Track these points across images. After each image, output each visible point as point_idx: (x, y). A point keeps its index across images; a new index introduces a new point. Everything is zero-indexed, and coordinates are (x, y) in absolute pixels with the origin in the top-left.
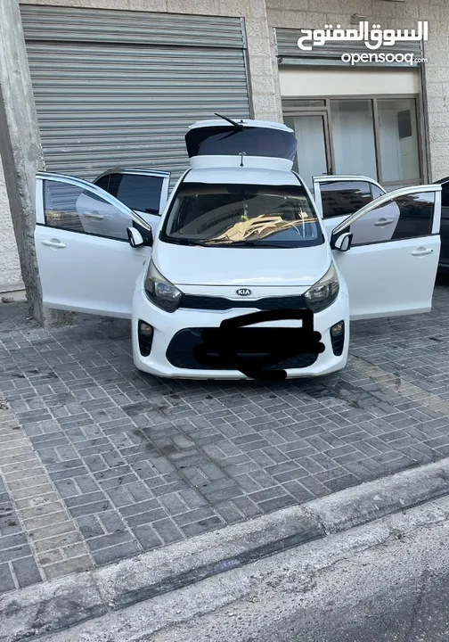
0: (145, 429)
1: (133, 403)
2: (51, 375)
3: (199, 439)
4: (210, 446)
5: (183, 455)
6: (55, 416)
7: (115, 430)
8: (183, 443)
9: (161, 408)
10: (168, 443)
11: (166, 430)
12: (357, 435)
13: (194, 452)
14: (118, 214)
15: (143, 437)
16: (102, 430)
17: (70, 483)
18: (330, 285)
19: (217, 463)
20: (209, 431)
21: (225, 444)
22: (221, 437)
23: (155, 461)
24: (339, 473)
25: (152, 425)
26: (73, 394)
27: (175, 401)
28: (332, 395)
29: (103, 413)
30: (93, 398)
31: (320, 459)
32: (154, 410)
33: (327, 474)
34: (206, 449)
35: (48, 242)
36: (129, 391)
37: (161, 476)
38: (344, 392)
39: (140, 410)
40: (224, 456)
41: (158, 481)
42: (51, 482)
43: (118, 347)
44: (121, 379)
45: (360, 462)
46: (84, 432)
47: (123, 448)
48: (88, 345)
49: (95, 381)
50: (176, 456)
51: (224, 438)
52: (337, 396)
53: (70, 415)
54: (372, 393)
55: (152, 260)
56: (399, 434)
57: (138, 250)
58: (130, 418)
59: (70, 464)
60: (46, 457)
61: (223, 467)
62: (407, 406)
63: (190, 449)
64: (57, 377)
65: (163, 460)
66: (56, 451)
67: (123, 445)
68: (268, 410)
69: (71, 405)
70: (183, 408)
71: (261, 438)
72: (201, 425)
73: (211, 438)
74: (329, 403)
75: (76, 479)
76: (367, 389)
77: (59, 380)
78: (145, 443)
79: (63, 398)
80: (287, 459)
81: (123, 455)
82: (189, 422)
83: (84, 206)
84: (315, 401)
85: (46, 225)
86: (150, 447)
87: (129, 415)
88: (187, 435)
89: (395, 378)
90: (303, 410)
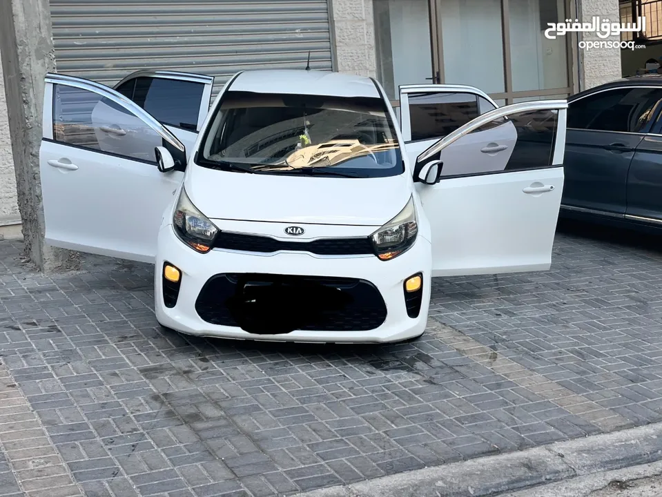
0: (165, 395)
1: (152, 364)
2: (53, 328)
3: (230, 409)
4: (243, 417)
5: (209, 424)
6: (57, 375)
7: (129, 394)
8: (210, 411)
9: (186, 372)
10: (193, 411)
11: (191, 397)
12: (428, 415)
13: (223, 422)
14: (143, 129)
15: (163, 403)
16: (113, 393)
17: (74, 447)
18: (406, 226)
19: (249, 435)
20: (242, 401)
21: (262, 416)
22: (257, 408)
23: (175, 429)
24: (398, 454)
25: (174, 390)
26: (79, 351)
27: (204, 365)
28: (403, 368)
29: (115, 374)
30: (104, 357)
31: (377, 439)
32: (178, 373)
33: (382, 455)
34: (238, 419)
35: (56, 162)
36: (147, 350)
37: (182, 445)
38: (419, 365)
39: (162, 372)
40: (258, 428)
41: (177, 450)
42: (52, 445)
43: (137, 298)
44: (138, 336)
45: (425, 445)
46: (91, 394)
47: (138, 413)
48: (99, 295)
49: (107, 338)
50: (199, 425)
51: (260, 409)
52: (410, 369)
53: (75, 374)
54: (457, 368)
55: (183, 188)
56: (482, 417)
57: (168, 176)
58: (147, 381)
59: (75, 428)
60: (47, 418)
61: (257, 441)
62: (499, 385)
63: (219, 418)
64: (59, 331)
65: (184, 429)
66: (59, 413)
67: (139, 411)
68: (320, 382)
69: (78, 363)
70: (213, 374)
71: (307, 412)
72: (234, 393)
73: (245, 408)
74: (399, 377)
75: (81, 443)
76: (451, 364)
77: (62, 335)
78: (164, 409)
79: (68, 355)
80: (337, 437)
81: (138, 421)
82: (220, 389)
83: (102, 117)
84: (380, 374)
85: (55, 141)
86: (170, 414)
87: (148, 378)
88: (216, 404)
89: (490, 352)
90: (362, 383)
